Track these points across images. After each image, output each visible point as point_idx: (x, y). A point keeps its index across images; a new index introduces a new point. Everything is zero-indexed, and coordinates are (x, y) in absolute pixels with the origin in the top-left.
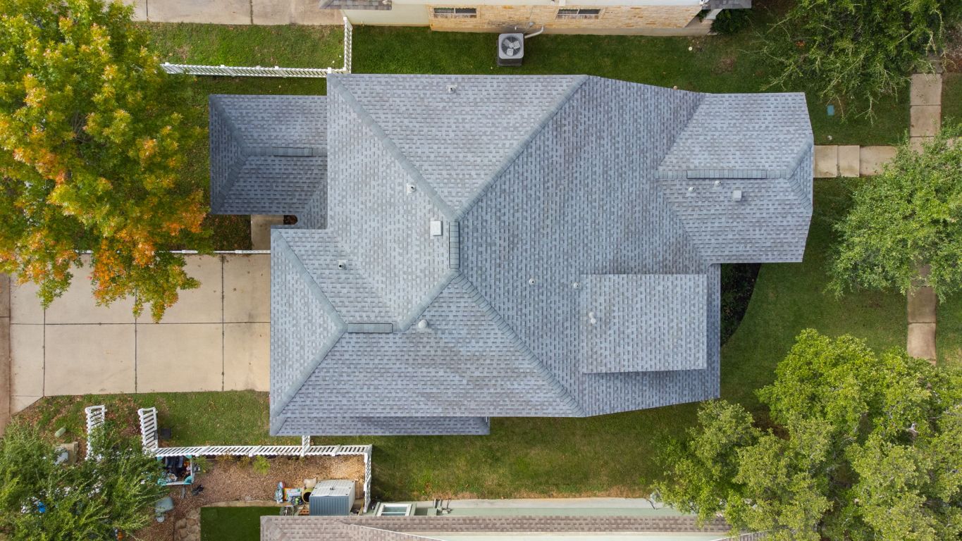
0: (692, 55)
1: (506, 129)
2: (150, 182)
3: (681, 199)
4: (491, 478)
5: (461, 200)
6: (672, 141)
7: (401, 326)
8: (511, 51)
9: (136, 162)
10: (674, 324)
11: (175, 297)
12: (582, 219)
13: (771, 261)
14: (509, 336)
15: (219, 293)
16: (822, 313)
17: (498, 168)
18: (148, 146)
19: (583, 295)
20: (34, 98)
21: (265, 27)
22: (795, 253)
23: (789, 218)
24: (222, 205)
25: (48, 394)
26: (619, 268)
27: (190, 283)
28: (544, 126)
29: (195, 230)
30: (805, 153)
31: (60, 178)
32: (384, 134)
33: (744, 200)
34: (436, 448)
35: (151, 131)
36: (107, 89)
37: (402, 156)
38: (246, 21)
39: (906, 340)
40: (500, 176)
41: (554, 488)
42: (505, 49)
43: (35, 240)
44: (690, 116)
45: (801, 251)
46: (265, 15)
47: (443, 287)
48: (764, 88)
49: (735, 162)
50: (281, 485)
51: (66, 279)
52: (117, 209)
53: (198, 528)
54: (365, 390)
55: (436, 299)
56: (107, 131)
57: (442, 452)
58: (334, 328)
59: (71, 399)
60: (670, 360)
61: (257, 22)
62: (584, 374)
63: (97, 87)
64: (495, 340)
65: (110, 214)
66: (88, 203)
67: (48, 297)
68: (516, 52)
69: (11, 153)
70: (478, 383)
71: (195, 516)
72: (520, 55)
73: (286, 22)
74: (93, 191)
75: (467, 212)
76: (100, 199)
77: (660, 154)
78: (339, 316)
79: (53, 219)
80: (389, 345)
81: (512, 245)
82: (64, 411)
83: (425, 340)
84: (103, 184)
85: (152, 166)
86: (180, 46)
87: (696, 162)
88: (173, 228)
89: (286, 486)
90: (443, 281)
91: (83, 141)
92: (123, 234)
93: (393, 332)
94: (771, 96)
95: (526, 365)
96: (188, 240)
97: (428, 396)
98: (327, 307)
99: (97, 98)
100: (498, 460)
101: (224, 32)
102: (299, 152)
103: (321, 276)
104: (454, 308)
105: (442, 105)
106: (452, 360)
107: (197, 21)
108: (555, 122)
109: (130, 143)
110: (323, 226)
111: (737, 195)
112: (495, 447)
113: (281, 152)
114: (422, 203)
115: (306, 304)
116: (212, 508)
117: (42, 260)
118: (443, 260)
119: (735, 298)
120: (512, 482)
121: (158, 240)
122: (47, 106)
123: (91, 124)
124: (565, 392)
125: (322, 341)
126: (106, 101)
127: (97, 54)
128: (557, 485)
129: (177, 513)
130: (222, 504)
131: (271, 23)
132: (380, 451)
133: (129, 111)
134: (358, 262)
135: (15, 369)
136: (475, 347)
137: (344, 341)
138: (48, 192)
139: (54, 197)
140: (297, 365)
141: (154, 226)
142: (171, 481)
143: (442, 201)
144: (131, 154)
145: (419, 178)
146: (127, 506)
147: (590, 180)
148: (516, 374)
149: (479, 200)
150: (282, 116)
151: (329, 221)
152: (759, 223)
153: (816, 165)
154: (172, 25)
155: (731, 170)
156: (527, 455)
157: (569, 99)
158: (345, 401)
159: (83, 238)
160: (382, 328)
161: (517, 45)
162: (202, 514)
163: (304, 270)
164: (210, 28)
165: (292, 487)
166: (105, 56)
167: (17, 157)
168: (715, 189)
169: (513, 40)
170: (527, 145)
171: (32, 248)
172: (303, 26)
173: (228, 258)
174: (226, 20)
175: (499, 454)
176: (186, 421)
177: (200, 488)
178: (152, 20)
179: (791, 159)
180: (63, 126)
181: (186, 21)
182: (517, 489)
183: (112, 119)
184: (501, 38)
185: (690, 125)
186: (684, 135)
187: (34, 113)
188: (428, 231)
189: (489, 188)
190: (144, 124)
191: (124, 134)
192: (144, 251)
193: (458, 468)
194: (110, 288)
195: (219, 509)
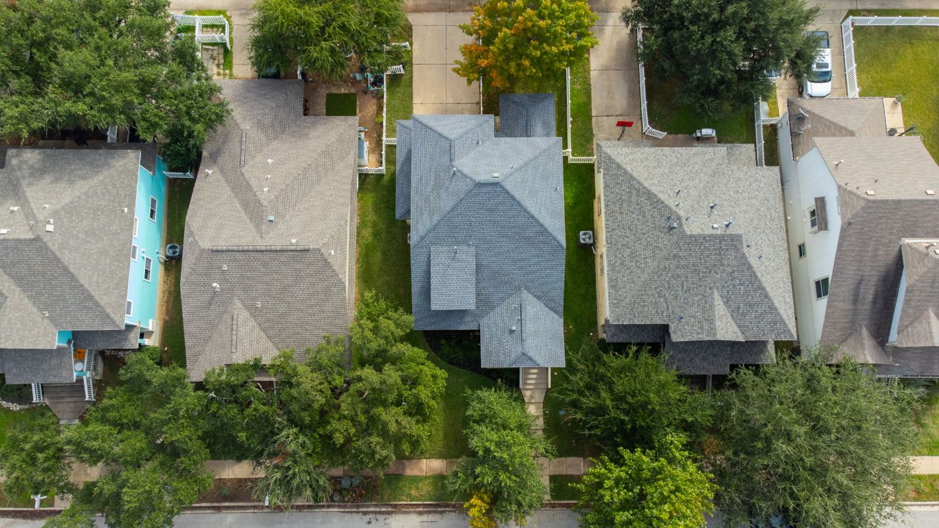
0: (588, 335)
1: (540, 209)
2: (513, 64)
3: (511, 302)
4: (367, 233)
5: (508, 186)
6: (539, 298)
7: (453, 163)
8: (584, 237)
9: (521, 59)
10: (452, 293)
11: (464, 76)
12: (501, 247)
13: (481, 352)
14: (448, 209)
15: (461, 102)
16: (451, 409)
17: (522, 203)
18: (527, 63)
19: (466, 248)
20: (542, 23)
21: (591, 123)
22: (485, 364)
23: (503, 356)
24: (504, 99)
25: (414, 27)
26: (479, 267)
27: (470, 82)
28: (542, 226)
29: (493, 83)
30: (535, 362)
31: (512, 32)
32: (536, 158)
33: (512, 332)
34: (382, 206)
35: (533, 64)
36: (548, 48)
37: (526, 164)
38: (594, 114)
39: (437, 458)
40: (519, 204)
41: (360, 265)
42: (585, 234)
43: (488, 23)
44: (551, 309)
45: (487, 367)
46: (597, 122)
47: (471, 178)
48: (567, 347)
49: (529, 327)
50: (367, 130)
51: (471, 34)
52: (502, 52)
53: (347, 92)
54: (424, 152)
55: (466, 176)
56: (531, 48)
57: (380, 208)
58: (452, 137)
59: (411, 36)
60: (436, 291)
61: (594, 119)
62: (430, 248)
63: (549, 45)
64: (447, 203)
65: (499, 49)
66: (503, 41)
67: (463, 28)
68: (584, 240)
69: (522, 15)
70: (427, 200)
71: (353, 91)
72: (582, 241)
73: (594, 132)
74: (508, 43)
75: (503, 188)
76: (505, 46)
77: (532, 291)
78: (458, 139)
79: (496, 30)
80: (445, 159)
81: (489, 210)
82: (405, 34)
83: (447, 174)
84: (511, 46)
85: (519, 65)
86: (580, 84)
87: (529, 308)
88: (494, 74)
89: (366, 132)
90: (474, 178)
91: (529, 40)
92: (491, 54)
93: (451, 160)
94: (563, 350)
95: (436, 219)
96: (487, 84)
97: (421, 179)
98: (461, 135)
99: (545, 45)
100: (376, 236)
101: (588, 104)
102: (529, 131)
103: (474, 133)
104: (462, 184)
105: (549, 183)
106: (438, 186)
107: (592, 92)
108: (544, 231)
109: (528, 56)
110: (496, 136)
111: (514, 328)
112: (382, 235)
113: (529, 123)
114: (507, 171)
115: (462, 127)
116: (356, 98)
117: (480, 25)
118: (482, 177)
119: (460, 359)
120: (364, 244)
121: (488, 70)
122: (540, 28)
123: (534, 43)
124: (422, 238)
125: (446, 132)
126: (544, 48)
127: (562, 45)
128: (362, 266)
129: (354, 82)
130: (358, 103)
131: (593, 125)
132: (382, 178)
133: (541, 56)
134: (480, 148)
135: (425, 14)
136: (444, 195)
137: (446, 141)
138: (507, 27)
139: (505, 29)
140: (435, 124)
141: (495, 67)
142: (371, 78)
143: (507, 178)
144: (524, 57)
145: (517, 170)
146: (373, 57)
147: (519, 251)
148: (431, 214)
149: (508, 193)
150: (546, 124)
151: (498, 138)
152: (500, 342)
153: (532, 403)
154: (590, 80)
155: (526, 324)
156: (377, 251)
157: (554, 239)
158: (419, 144)
159: (488, 41)
160: (452, 155)
161: (587, 241)
162: (354, 93)
163: (476, 127)
164: (589, 97)
165: (365, 135)
166: (561, 48)
167: (520, 17)
168: (516, 318)
169: (590, 238)
170: (533, 217)
171: (485, 22)
172: (593, 140)
173: (478, 106)
174: (593, 104)
175: (378, 237)
176: (399, 87)
177: (366, 93)
178: (591, 73)
179: (531, 354)
180: (533, 33)
181: (592, 87)
182: (360, 245)
183: (537, 50)
184: (591, 232)
185: (547, 309)
186: (542, 305)
187: (537, 23)
188: (495, 172)
189: (513, 198)
190: (537, 62)
191: (531, 54)
192: (483, 63)
193: (372, 216)
194: (467, 50)
195: (356, 102)
